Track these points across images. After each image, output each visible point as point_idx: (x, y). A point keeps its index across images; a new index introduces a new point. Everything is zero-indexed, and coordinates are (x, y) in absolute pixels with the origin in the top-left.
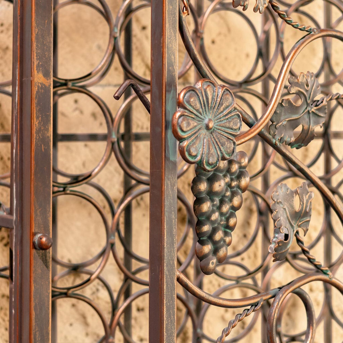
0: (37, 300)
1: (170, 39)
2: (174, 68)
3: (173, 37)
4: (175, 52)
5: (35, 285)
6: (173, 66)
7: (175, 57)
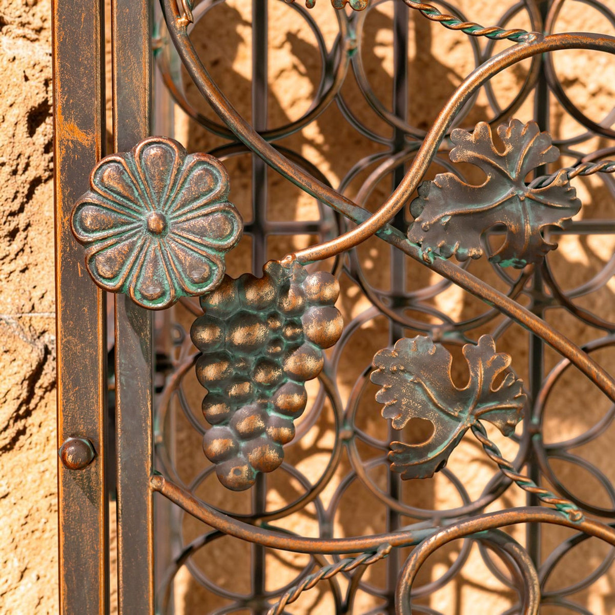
0: (71, 563)
1: (124, 68)
2: (136, 121)
3: (134, 63)
4: (138, 91)
5: (67, 534)
6: (135, 118)
7: (138, 102)
